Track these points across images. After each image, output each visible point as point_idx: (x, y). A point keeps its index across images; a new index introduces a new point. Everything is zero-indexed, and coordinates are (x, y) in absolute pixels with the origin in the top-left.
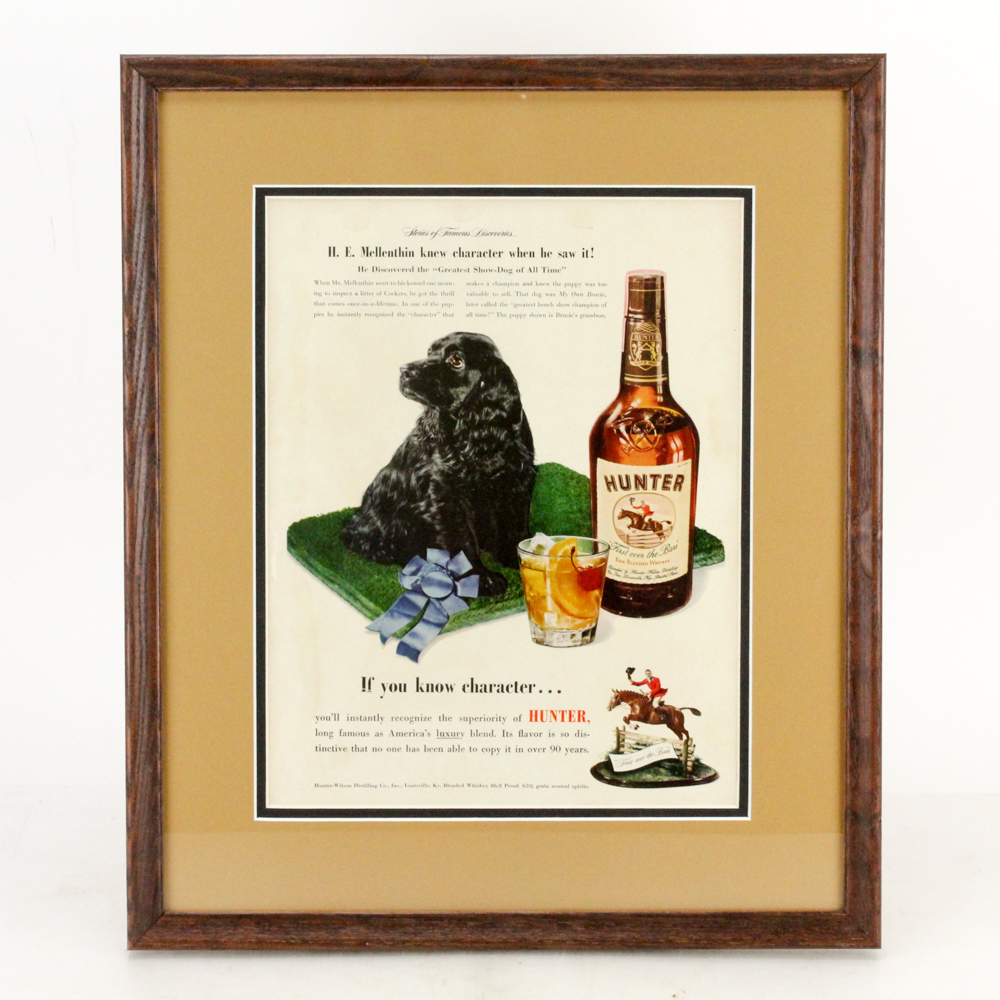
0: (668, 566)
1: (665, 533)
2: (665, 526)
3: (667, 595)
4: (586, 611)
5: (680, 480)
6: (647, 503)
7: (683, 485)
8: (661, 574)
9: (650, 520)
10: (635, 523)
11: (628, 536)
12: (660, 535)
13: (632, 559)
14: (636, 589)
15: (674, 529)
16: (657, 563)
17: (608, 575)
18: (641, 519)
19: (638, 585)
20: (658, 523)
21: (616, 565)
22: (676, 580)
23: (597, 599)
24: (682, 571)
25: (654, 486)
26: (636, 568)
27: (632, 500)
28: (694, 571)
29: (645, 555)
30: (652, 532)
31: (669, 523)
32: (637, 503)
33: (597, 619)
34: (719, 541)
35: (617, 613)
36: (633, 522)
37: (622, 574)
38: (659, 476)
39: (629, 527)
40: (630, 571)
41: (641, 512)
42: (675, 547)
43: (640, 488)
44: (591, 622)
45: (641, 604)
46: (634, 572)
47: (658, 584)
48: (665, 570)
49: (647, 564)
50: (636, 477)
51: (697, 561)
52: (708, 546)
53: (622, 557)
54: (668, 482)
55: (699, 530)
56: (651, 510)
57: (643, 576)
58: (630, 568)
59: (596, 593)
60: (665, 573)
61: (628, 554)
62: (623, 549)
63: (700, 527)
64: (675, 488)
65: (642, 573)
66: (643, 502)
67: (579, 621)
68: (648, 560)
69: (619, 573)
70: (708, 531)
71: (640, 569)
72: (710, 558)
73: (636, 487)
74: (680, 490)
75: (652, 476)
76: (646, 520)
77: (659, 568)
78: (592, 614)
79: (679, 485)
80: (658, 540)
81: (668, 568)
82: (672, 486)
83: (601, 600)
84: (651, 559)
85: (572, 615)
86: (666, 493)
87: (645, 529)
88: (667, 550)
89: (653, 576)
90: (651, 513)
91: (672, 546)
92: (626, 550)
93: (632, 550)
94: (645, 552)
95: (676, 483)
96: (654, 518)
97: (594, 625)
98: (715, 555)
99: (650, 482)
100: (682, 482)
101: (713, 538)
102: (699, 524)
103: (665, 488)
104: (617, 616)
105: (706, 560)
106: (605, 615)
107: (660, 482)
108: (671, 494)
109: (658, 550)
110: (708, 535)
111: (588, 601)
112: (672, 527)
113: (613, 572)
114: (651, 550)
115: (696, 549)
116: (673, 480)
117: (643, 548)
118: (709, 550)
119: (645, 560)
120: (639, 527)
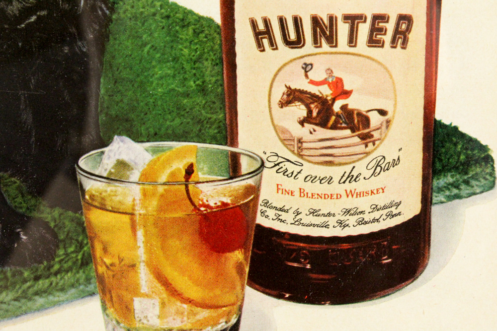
0: (381, 200)
1: (376, 135)
2: (375, 119)
3: (379, 257)
4: (218, 292)
5: (404, 27)
6: (337, 74)
7: (411, 36)
8: (367, 217)
9: (344, 108)
10: (315, 114)
11: (300, 141)
12: (366, 138)
13: (309, 187)
14: (317, 246)
15: (393, 126)
16: (359, 195)
17: (260, 220)
18: (325, 105)
19: (320, 240)
20: (359, 114)
21: (278, 200)
22: (397, 227)
23: (239, 268)
24: (411, 209)
25: (352, 40)
26: (316, 204)
27: (307, 68)
28: (436, 211)
29: (336, 179)
30: (348, 132)
31: (382, 113)
32: (318, 74)
33: (240, 308)
34: (484, 148)
35: (280, 296)
36: (310, 112)
37: (289, 217)
38: (361, 18)
39: (302, 123)
40: (304, 211)
41: (326, 91)
42: (395, 163)
43: (323, 41)
44: (229, 314)
45: (326, 277)
46: (314, 212)
47: (361, 237)
48: (376, 208)
49: (339, 196)
50: (316, 21)
51: (440, 190)
52: (462, 157)
53: (289, 183)
54: (382, 31)
55: (445, 126)
56: (347, 87)
57: (332, 221)
58: (305, 205)
59: (238, 256)
60: (376, 215)
61: (301, 177)
62: (291, 167)
63: (446, 122)
64: (394, 41)
65: (329, 214)
66: (330, 71)
67: (204, 314)
68: (340, 189)
69: (284, 216)
70: (462, 129)
71: (325, 206)
72: (467, 183)
73: (316, 42)
74: (404, 48)
75: (347, 18)
76: (337, 107)
77: (363, 204)
78: (229, 298)
79: (401, 36)
80: (362, 148)
81: (381, 204)
82: (387, 38)
83: (247, 270)
84: (348, 186)
85: (189, 301)
86: (374, 52)
87: (334, 127)
88: (381, 167)
89: (352, 220)
90: (347, 94)
91: (389, 159)
92: (297, 169)
93: (309, 169)
94: (336, 172)
95: (397, 32)
96: (353, 103)
97: (234, 321)
98: (475, 177)
99: (343, 29)
100: (409, 29)
101: (471, 143)
102: (442, 115)
103: (373, 42)
104: (281, 302)
105: (457, 187)
106: (255, 299)
107: (364, 30)
108: (386, 54)
109: (361, 167)
110: (463, 135)
111: (220, 274)
112: (388, 122)
113: (271, 213)
114: (348, 168)
115: (438, 166)
116: (390, 27)
117: (330, 163)
118: (463, 167)
119: (336, 188)
120: (323, 123)
